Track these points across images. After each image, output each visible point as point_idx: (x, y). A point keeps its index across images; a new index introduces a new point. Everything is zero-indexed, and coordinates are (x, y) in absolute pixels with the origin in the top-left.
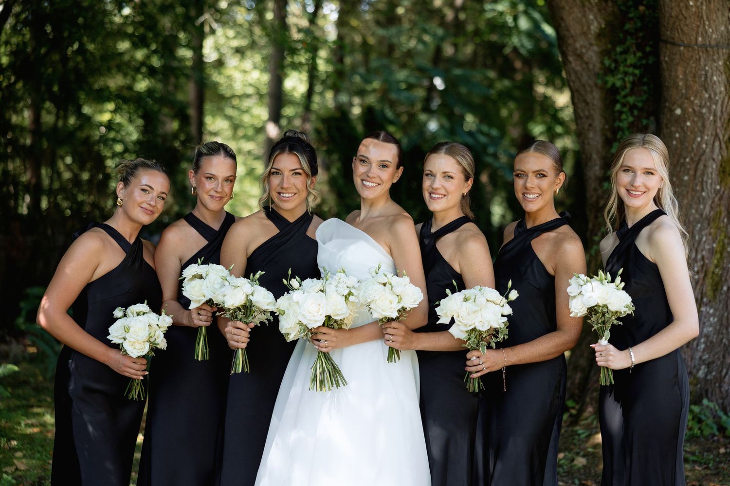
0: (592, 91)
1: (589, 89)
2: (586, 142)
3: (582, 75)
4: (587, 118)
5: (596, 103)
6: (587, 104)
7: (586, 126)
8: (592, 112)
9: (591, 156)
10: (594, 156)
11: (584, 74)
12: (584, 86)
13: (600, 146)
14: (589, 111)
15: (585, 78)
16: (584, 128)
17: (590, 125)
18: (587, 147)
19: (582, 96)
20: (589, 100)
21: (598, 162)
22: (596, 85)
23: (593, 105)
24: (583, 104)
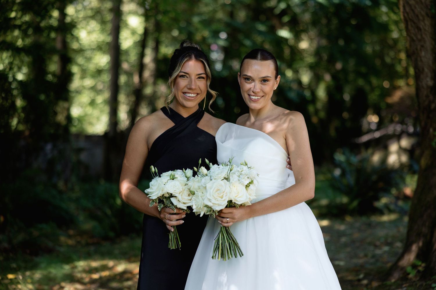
0: (424, 19)
1: (421, 18)
2: (419, 59)
3: (415, 7)
4: (420, 41)
5: (427, 29)
6: (419, 29)
7: (419, 47)
8: (424, 36)
9: (423, 69)
10: (426, 70)
11: (417, 6)
12: (417, 16)
13: (431, 62)
14: (421, 35)
15: (418, 10)
16: (417, 49)
17: (422, 46)
18: (420, 63)
19: (414, 23)
20: (421, 27)
21: (429, 74)
22: (427, 15)
23: (425, 30)
24: (416, 30)
